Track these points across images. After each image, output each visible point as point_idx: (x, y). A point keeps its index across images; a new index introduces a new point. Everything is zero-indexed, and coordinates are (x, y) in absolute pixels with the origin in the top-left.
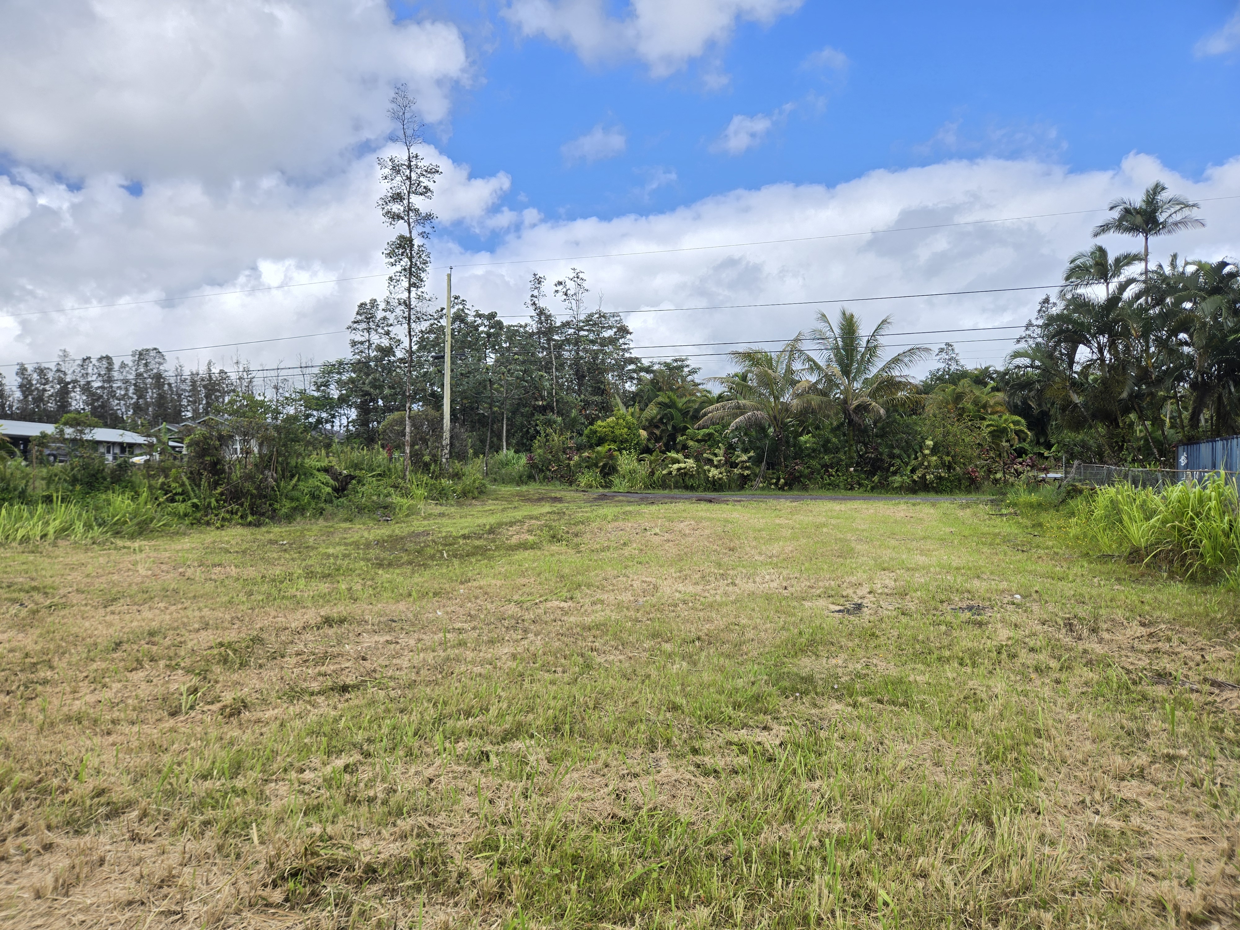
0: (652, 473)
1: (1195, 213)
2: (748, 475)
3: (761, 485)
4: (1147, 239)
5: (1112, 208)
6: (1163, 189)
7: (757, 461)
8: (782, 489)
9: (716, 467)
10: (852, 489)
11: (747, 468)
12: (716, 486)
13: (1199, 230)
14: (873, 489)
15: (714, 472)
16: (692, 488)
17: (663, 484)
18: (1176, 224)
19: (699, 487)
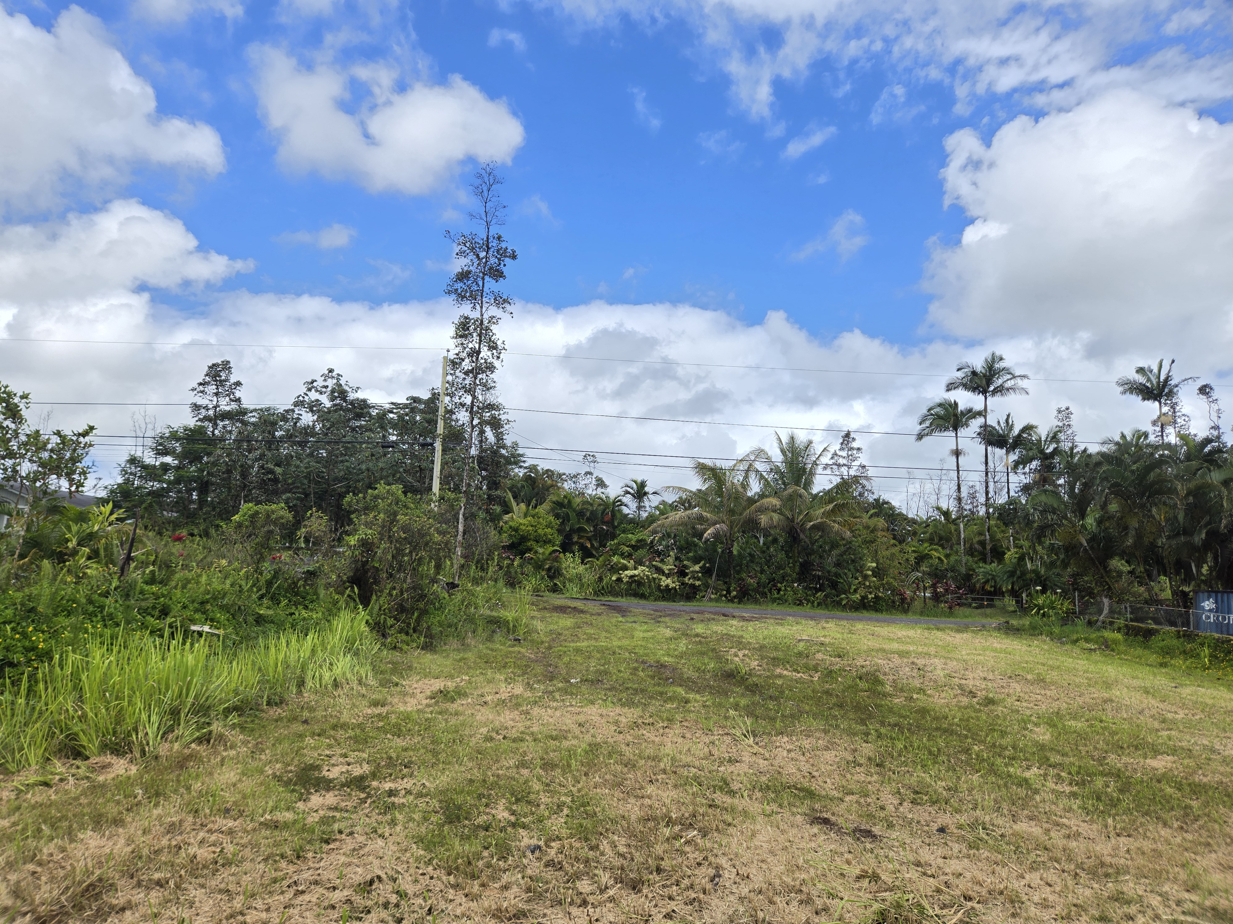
0: (601, 579)
1: (1021, 383)
2: (699, 586)
3: (713, 596)
4: (986, 398)
5: (958, 370)
6: (1001, 359)
7: (707, 572)
8: (731, 601)
9: (668, 576)
10: (801, 604)
11: (699, 579)
12: (668, 594)
13: (1024, 396)
14: (819, 604)
15: (667, 582)
16: (643, 596)
17: (612, 591)
18: (1008, 389)
19: (650, 595)
